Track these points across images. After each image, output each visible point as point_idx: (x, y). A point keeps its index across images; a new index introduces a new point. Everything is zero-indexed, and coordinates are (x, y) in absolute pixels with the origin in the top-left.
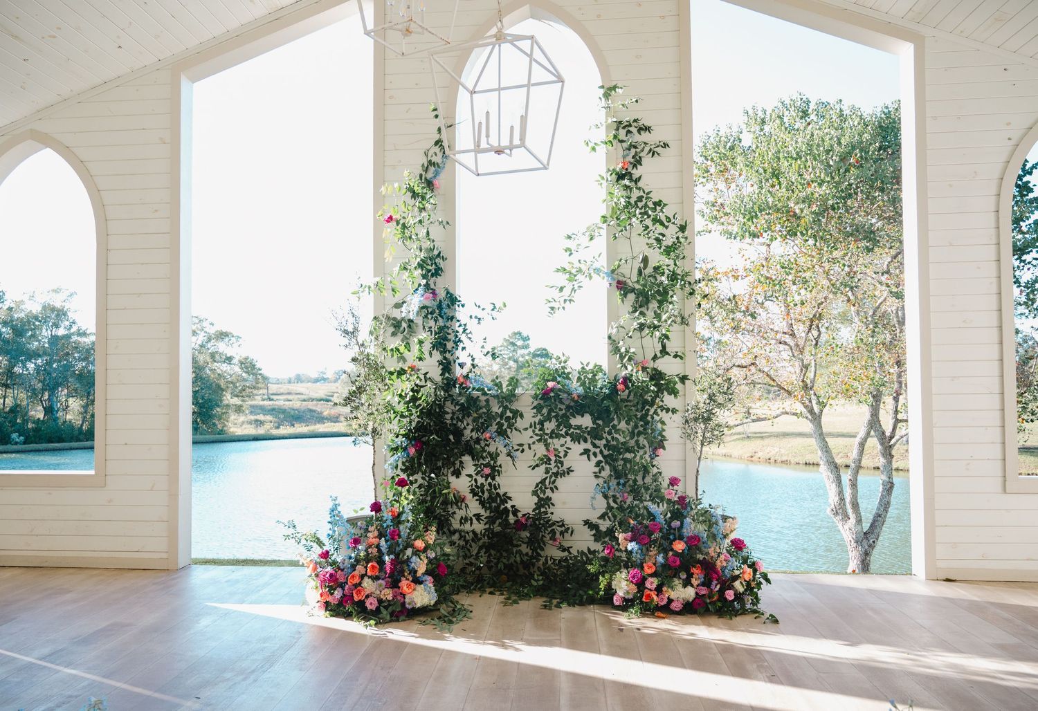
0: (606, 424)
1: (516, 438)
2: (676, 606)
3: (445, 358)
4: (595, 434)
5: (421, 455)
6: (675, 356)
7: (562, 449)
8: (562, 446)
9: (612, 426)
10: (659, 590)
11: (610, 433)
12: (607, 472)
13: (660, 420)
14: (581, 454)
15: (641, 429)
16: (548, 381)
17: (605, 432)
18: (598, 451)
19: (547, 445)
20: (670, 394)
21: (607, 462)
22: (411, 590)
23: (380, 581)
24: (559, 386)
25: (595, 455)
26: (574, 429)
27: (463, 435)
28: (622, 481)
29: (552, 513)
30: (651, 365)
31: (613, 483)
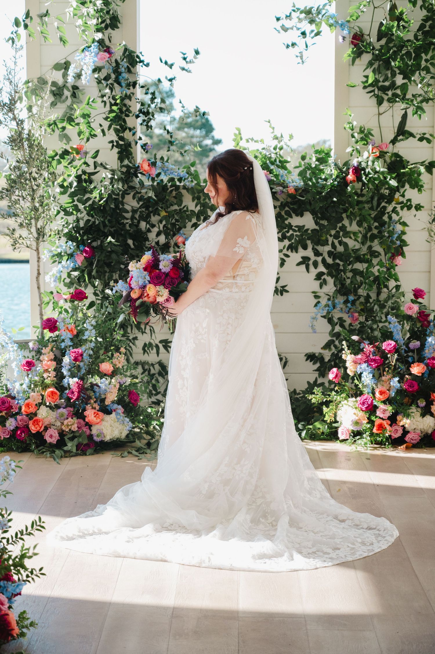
0: (333, 225)
2: (412, 437)
3: (121, 138)
5: (91, 264)
6: (421, 139)
9: (340, 228)
10: (393, 419)
11: (336, 237)
12: (330, 287)
13: (399, 220)
14: (299, 264)
15: (375, 232)
17: (331, 236)
18: (319, 259)
20: (412, 187)
21: (330, 274)
22: (99, 420)
23: (61, 410)
24: (271, 177)
25: (315, 264)
26: (294, 231)
27: (147, 239)
28: (351, 298)
30: (390, 149)
31: (340, 300)
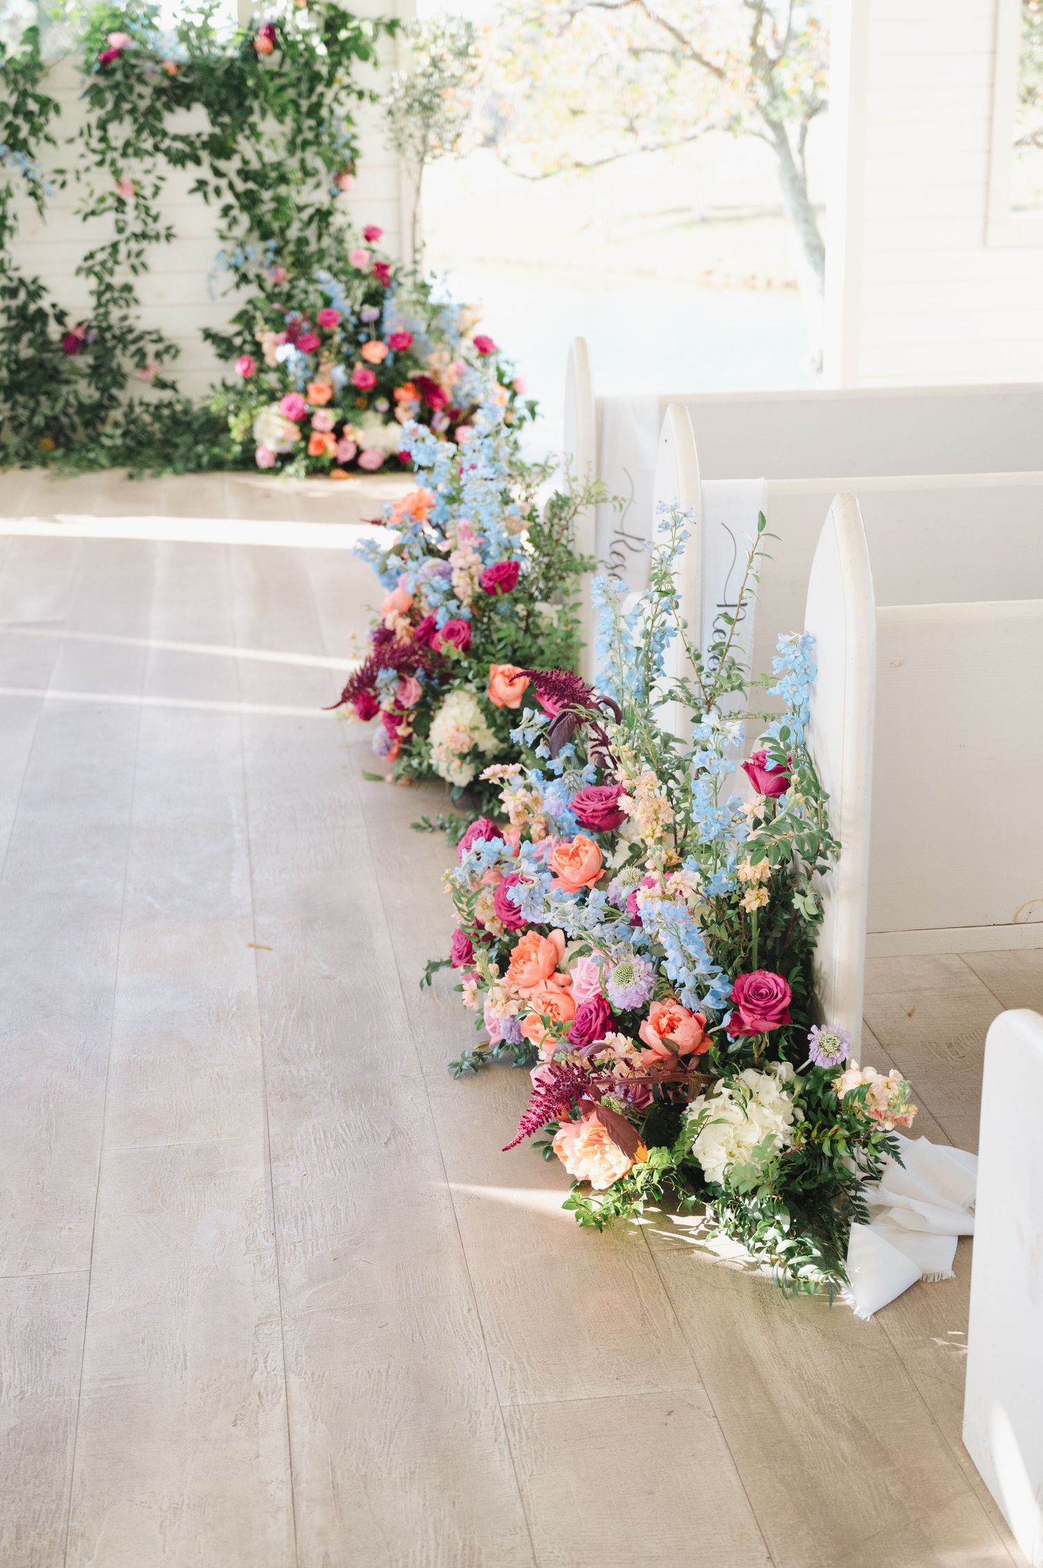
0: (239, 125)
1: (46, 158)
2: (370, 460)
4: (220, 148)
7: (148, 182)
8: (148, 172)
9: (250, 127)
10: (338, 432)
12: (242, 227)
13: (345, 115)
14: (190, 191)
15: (309, 135)
16: (110, 31)
18: (223, 183)
19: (117, 173)
20: (362, 59)
21: (244, 208)
24: (134, 45)
25: (218, 191)
26: (173, 138)
28: (274, 245)
29: (138, 318)
31: (255, 247)
